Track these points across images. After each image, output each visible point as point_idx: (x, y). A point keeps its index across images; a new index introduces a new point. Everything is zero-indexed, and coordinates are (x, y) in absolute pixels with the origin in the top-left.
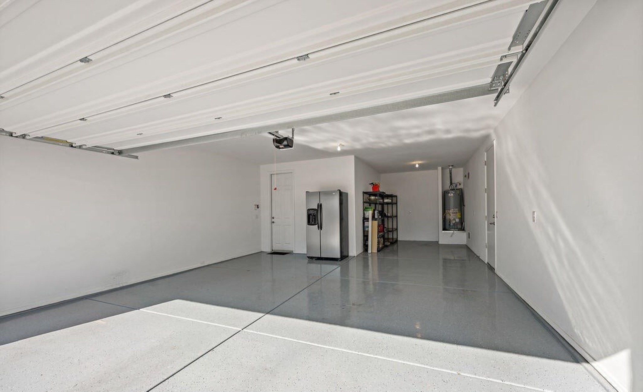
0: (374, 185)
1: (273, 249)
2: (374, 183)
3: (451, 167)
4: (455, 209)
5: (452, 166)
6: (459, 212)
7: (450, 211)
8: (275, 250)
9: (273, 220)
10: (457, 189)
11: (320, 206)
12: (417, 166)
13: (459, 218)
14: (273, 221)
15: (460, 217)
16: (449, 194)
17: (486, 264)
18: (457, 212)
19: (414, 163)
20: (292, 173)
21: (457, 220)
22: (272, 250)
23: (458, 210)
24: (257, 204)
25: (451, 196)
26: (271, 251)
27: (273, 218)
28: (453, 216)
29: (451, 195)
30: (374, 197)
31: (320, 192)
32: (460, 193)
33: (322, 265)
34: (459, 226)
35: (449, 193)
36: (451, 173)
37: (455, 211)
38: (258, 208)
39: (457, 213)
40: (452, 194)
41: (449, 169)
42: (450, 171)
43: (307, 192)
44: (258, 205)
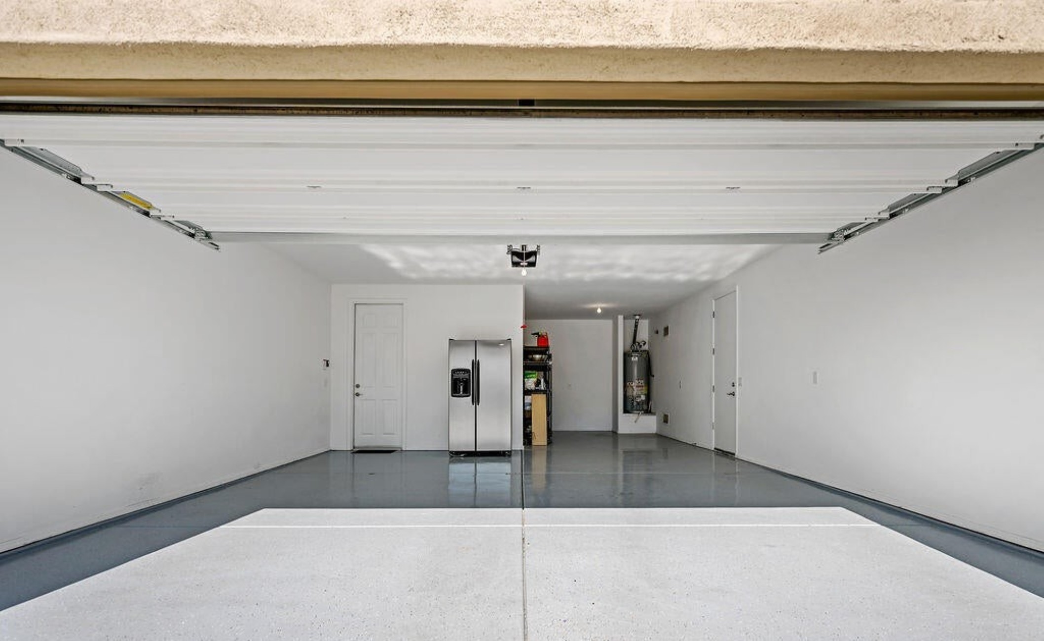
0: (539, 336)
1: (356, 445)
2: (540, 334)
3: (637, 317)
4: (640, 381)
5: (639, 315)
6: (645, 386)
7: (633, 383)
8: (358, 448)
9: (357, 390)
10: (641, 351)
11: (476, 365)
12: (599, 311)
13: (645, 395)
14: (356, 392)
15: (646, 392)
16: (632, 358)
17: (713, 451)
18: (643, 384)
19: (594, 306)
20: (402, 304)
21: (643, 398)
22: (354, 448)
23: (645, 384)
24: (328, 359)
25: (635, 361)
26: (352, 448)
27: (358, 386)
28: (637, 391)
29: (635, 359)
30: (540, 356)
31: (476, 342)
32: (647, 357)
33: (478, 465)
34: (645, 407)
35: (632, 356)
36: (636, 326)
37: (640, 384)
38: (328, 365)
39: (643, 386)
40: (637, 358)
41: (634, 321)
42: (636, 322)
43: (450, 340)
44: (327, 361)
